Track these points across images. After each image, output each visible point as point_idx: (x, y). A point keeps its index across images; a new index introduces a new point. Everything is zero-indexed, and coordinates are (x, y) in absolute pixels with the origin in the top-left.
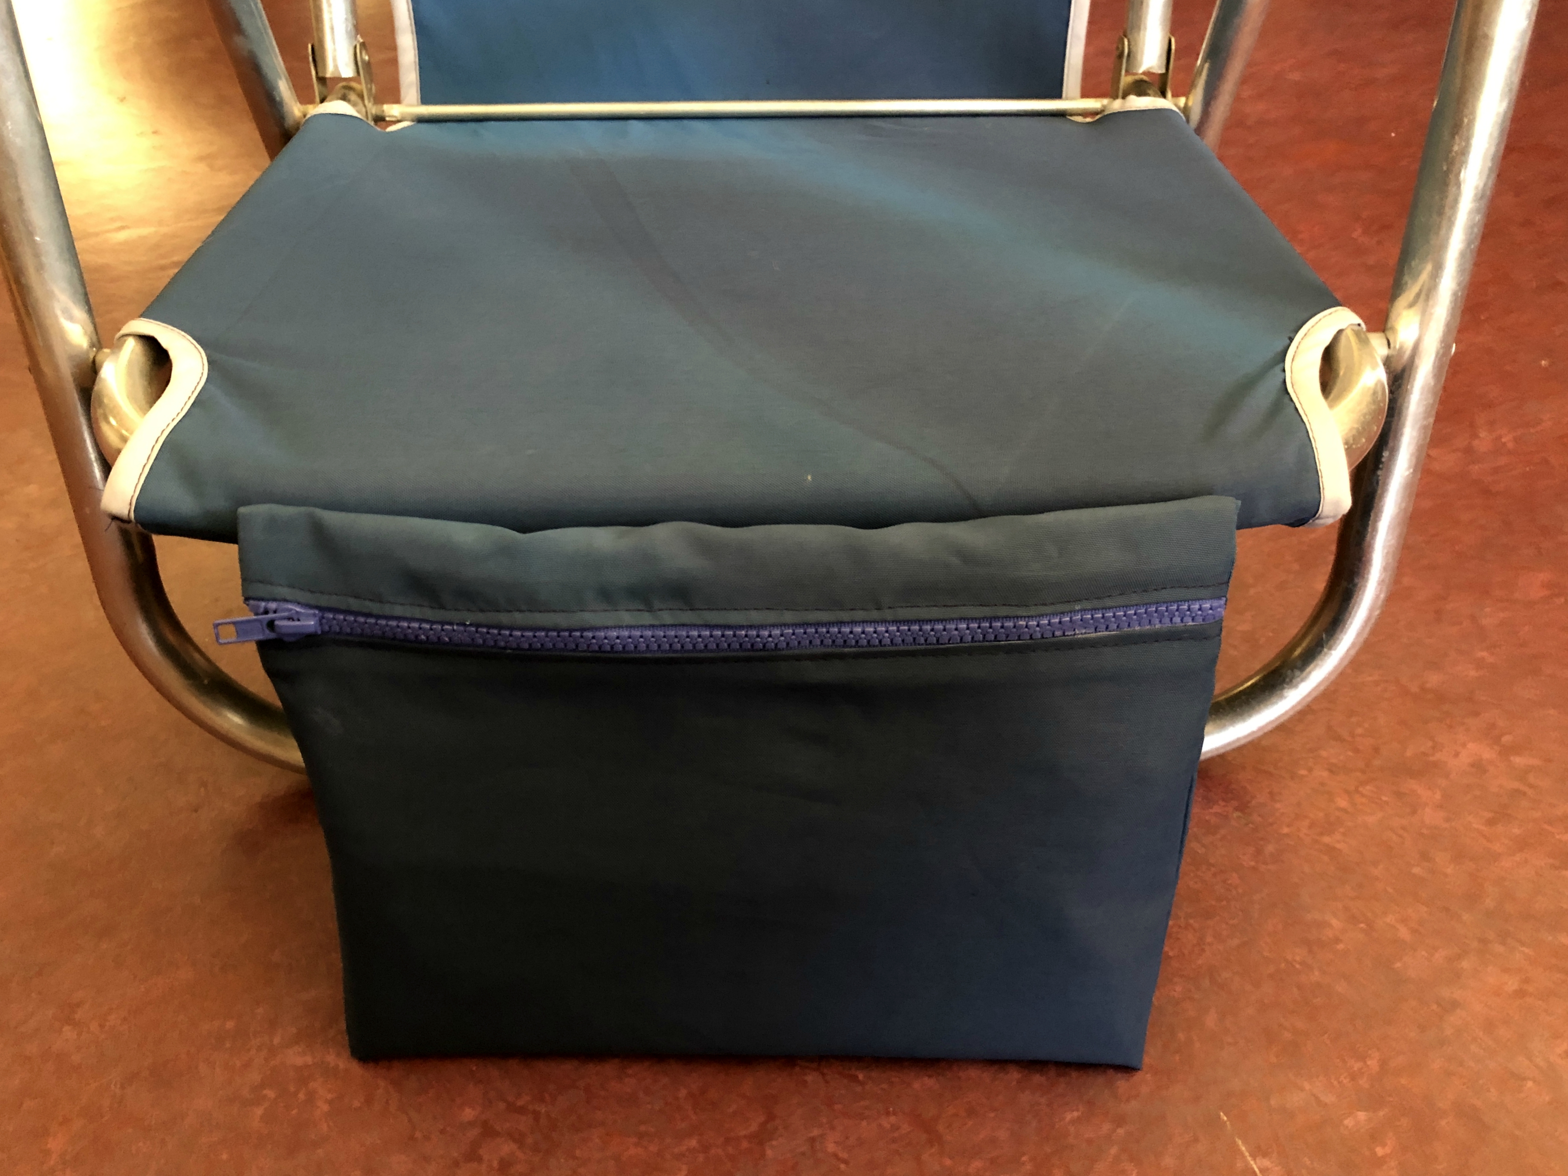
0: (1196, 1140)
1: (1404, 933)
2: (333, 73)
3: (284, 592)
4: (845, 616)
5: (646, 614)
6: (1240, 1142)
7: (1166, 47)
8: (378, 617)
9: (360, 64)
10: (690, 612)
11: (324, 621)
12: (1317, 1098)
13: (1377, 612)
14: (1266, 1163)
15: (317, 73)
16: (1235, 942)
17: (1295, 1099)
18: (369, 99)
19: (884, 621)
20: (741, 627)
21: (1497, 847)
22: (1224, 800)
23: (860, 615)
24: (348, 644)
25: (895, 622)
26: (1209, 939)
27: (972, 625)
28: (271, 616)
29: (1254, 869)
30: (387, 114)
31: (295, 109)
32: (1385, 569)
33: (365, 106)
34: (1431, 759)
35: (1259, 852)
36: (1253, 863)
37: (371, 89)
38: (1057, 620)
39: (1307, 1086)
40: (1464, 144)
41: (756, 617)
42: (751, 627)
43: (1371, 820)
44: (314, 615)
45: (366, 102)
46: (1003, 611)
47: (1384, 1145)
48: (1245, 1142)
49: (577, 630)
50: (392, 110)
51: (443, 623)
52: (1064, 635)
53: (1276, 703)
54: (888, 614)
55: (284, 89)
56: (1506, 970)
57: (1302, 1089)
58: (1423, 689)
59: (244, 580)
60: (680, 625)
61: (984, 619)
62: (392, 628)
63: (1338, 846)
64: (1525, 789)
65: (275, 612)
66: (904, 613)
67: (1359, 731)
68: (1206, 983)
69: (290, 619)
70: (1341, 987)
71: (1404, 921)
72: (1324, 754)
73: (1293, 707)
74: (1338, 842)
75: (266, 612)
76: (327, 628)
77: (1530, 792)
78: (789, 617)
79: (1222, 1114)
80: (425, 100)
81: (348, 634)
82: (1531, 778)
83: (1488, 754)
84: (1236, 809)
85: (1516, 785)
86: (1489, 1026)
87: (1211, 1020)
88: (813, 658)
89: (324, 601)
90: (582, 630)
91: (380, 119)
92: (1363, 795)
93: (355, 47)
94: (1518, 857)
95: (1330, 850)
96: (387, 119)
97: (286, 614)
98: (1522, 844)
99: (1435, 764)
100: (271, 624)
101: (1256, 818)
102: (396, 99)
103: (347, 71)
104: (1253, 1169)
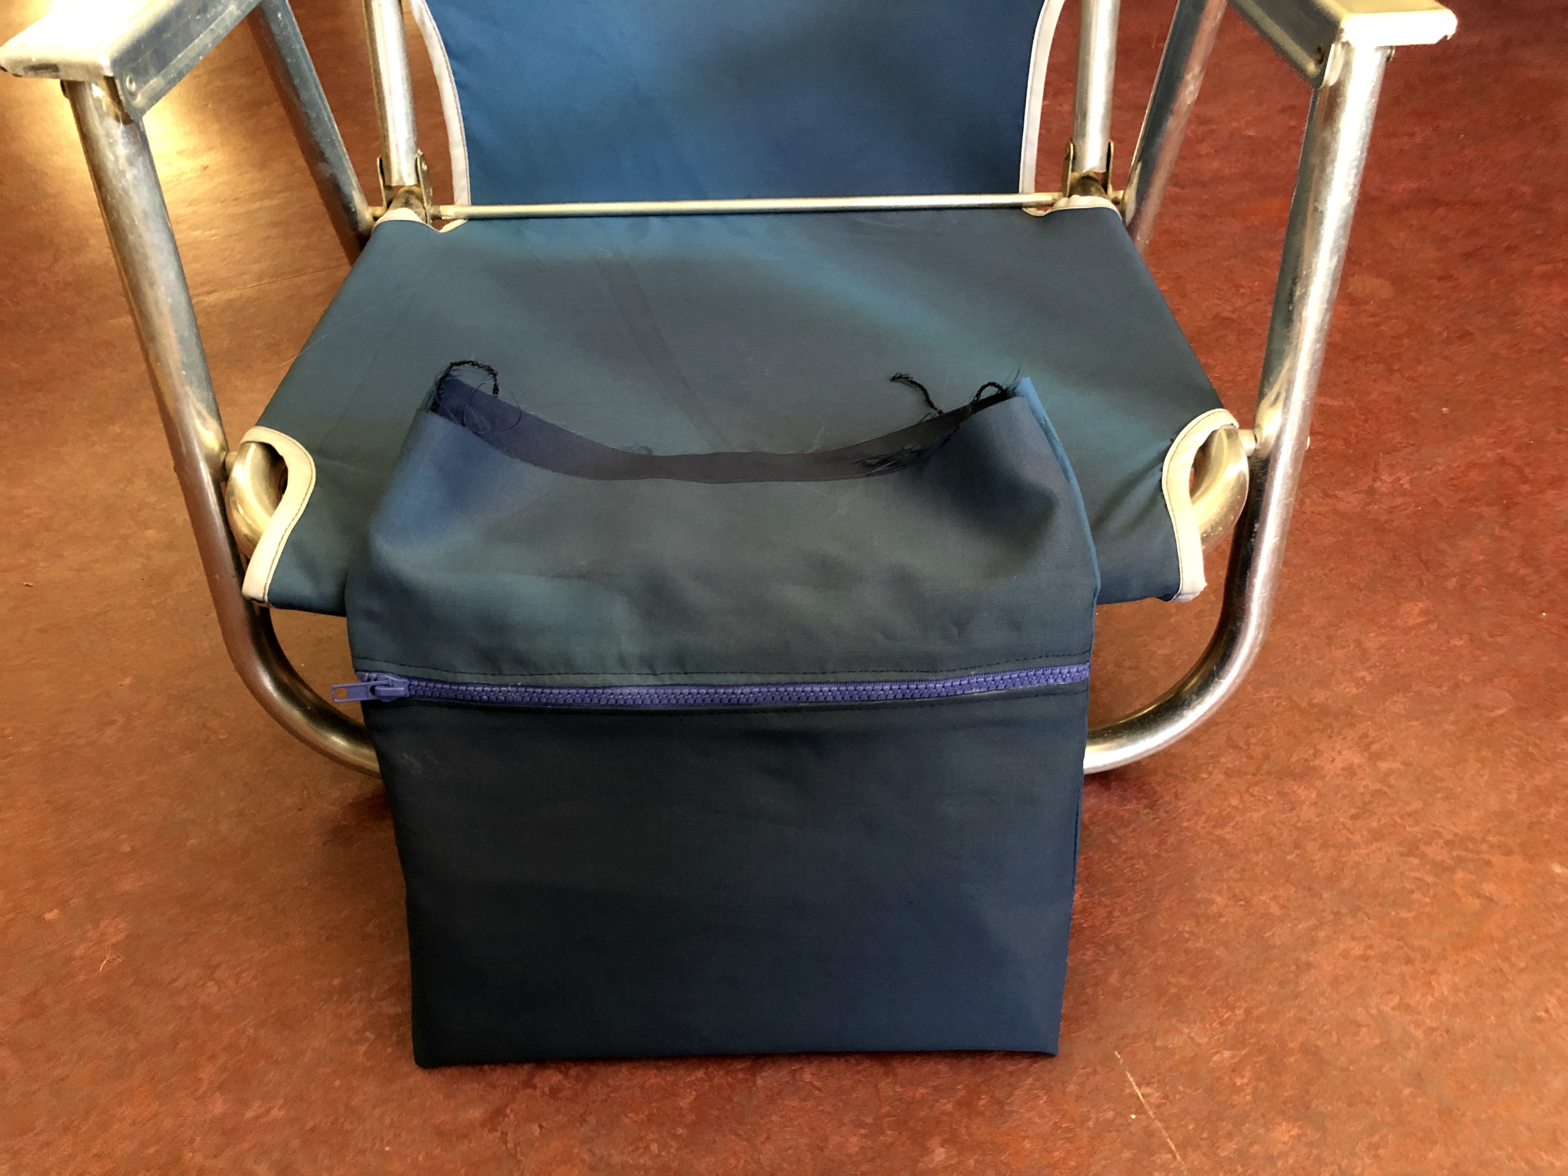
0: (1095, 1072)
1: (1274, 909)
2: (398, 182)
3: (384, 666)
4: (798, 678)
5: (651, 677)
6: (1129, 1075)
7: (1106, 151)
8: (452, 684)
9: (420, 173)
10: (683, 675)
11: (411, 687)
12: (1192, 1039)
13: (1257, 650)
14: (1148, 1090)
15: (384, 181)
16: (1138, 916)
17: (1175, 1041)
18: (428, 202)
19: (828, 683)
20: (721, 686)
21: (1357, 838)
22: (1137, 799)
23: (809, 678)
24: (429, 704)
25: (835, 683)
26: (1116, 914)
27: (894, 687)
28: (373, 683)
29: (1157, 856)
30: (442, 214)
31: (365, 212)
32: (1261, 616)
33: (424, 208)
34: (1312, 764)
35: (1162, 842)
36: (1156, 852)
37: (429, 192)
38: (958, 683)
39: (1186, 1030)
40: (1304, 290)
41: (732, 679)
42: (728, 686)
43: (1256, 816)
44: (405, 683)
45: (425, 204)
46: (918, 676)
47: (1243, 1077)
48: (1132, 1075)
49: (599, 688)
50: (447, 211)
51: (500, 686)
52: (963, 694)
53: (1178, 721)
54: (831, 678)
55: (358, 200)
56: (1353, 938)
57: (1182, 1033)
58: (1310, 704)
59: (353, 657)
60: (676, 685)
61: (903, 681)
62: (462, 692)
63: (1227, 837)
64: (1385, 789)
65: (375, 680)
66: (842, 677)
67: (1253, 740)
68: (1111, 949)
69: (386, 685)
70: (1219, 952)
71: (1275, 898)
72: (1223, 760)
73: (1191, 725)
74: (1228, 833)
75: (369, 680)
76: (413, 692)
77: (1389, 792)
78: (756, 679)
79: (1116, 1053)
80: (474, 202)
81: (429, 697)
82: (1392, 780)
83: (1357, 759)
84: (1146, 807)
85: (1378, 786)
86: (1335, 982)
87: (1113, 979)
88: (776, 711)
89: (412, 672)
90: (604, 688)
91: (438, 221)
92: (1252, 795)
93: (416, 160)
94: (1374, 846)
95: (1221, 841)
96: (443, 218)
97: (385, 682)
98: (1378, 836)
99: (1314, 769)
100: (373, 689)
101: (1162, 814)
102: (450, 201)
103: (409, 181)
104: (1137, 1094)
